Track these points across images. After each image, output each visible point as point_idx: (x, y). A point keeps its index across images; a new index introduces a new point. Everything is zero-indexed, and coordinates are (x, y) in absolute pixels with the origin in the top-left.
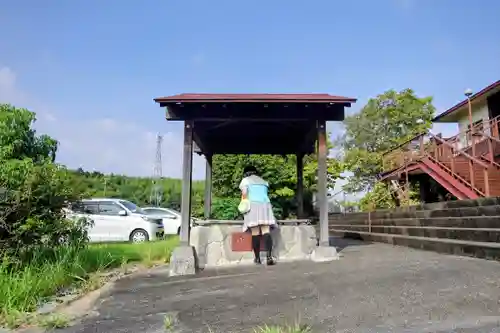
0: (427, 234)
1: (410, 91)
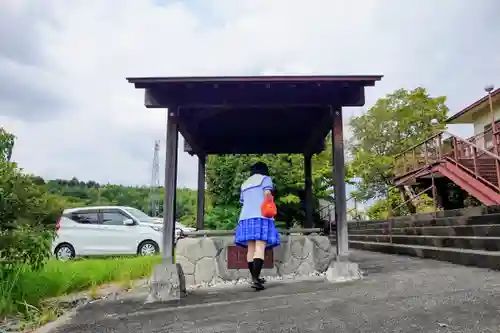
1: (423, 90)
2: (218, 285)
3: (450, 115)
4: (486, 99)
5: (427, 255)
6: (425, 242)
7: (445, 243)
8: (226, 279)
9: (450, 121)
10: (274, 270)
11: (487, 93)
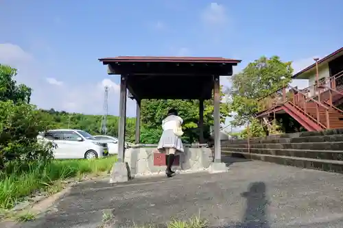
0: (288, 154)
1: (277, 57)
2: (148, 174)
3: (294, 74)
4: (314, 65)
5: (267, 159)
6: (267, 152)
7: (277, 153)
8: (152, 171)
9: (294, 77)
10: (180, 167)
11: (315, 62)
